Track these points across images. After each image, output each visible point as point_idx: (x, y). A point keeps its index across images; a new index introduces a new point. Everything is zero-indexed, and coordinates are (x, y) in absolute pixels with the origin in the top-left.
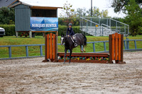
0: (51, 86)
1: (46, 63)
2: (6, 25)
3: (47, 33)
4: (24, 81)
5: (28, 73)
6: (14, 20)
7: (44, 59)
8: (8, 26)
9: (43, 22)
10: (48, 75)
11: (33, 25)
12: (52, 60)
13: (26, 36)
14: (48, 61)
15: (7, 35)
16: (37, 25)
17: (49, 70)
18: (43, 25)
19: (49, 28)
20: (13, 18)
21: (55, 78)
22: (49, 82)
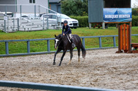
0: (125, 77)
1: (119, 54)
2: (79, 17)
3: (120, 24)
4: (98, 72)
5: (102, 64)
6: (87, 12)
7: (117, 50)
8: (82, 17)
9: (116, 13)
10: (122, 66)
11: (106, 17)
12: (126, 52)
13: (99, 27)
14: (122, 52)
15: (80, 27)
16: (110, 16)
17: (122, 61)
18: (116, 16)
19: (122, 19)
20: (86, 9)
21: (129, 69)
22: (123, 73)
